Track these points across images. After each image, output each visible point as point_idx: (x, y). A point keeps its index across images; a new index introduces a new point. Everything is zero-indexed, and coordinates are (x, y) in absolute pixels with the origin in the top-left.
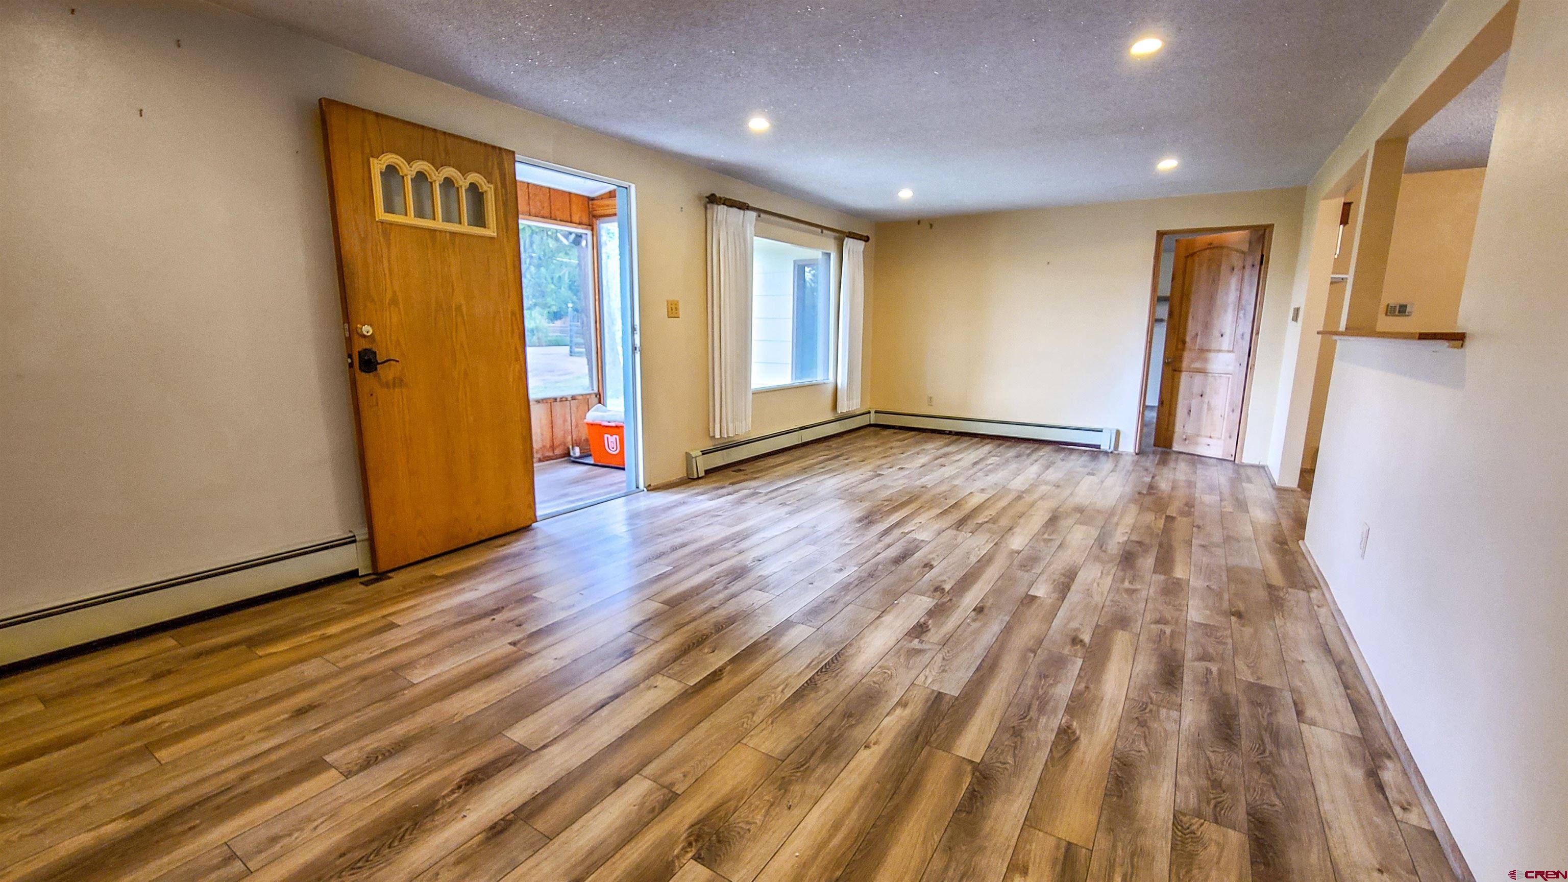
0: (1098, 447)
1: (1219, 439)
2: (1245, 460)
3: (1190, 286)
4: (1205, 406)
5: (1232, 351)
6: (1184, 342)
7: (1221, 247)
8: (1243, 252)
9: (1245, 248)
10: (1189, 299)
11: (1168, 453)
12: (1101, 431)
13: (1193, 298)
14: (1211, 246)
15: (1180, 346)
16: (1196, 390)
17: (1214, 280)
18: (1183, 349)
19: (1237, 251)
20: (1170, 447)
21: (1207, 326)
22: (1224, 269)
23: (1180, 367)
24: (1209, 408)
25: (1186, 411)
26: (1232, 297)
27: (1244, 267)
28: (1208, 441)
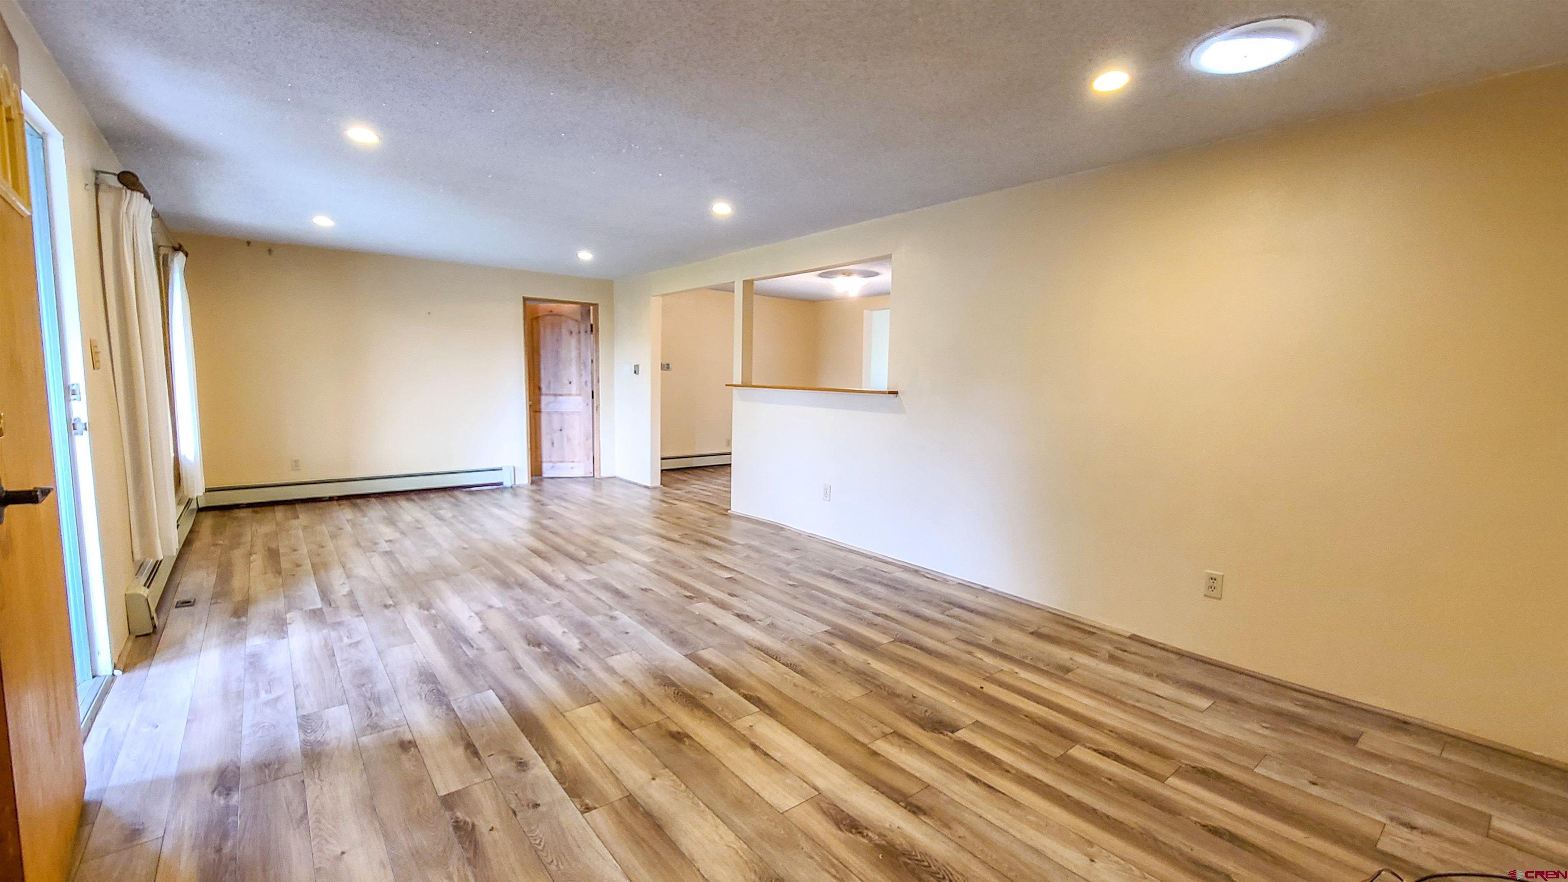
0: (501, 484)
1: (580, 462)
2: (603, 475)
3: (539, 342)
4: (565, 439)
5: (580, 395)
6: (540, 389)
7: (559, 315)
8: (577, 321)
9: (579, 317)
10: (539, 354)
11: (542, 480)
12: (501, 469)
13: (542, 352)
14: (551, 313)
15: (537, 391)
16: (556, 426)
17: (557, 340)
18: (540, 394)
19: (572, 319)
20: (541, 475)
21: (557, 377)
22: (565, 331)
23: (540, 409)
24: (569, 439)
25: (550, 444)
26: (574, 354)
27: (579, 332)
28: (572, 465)
